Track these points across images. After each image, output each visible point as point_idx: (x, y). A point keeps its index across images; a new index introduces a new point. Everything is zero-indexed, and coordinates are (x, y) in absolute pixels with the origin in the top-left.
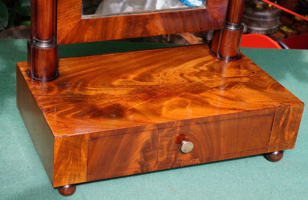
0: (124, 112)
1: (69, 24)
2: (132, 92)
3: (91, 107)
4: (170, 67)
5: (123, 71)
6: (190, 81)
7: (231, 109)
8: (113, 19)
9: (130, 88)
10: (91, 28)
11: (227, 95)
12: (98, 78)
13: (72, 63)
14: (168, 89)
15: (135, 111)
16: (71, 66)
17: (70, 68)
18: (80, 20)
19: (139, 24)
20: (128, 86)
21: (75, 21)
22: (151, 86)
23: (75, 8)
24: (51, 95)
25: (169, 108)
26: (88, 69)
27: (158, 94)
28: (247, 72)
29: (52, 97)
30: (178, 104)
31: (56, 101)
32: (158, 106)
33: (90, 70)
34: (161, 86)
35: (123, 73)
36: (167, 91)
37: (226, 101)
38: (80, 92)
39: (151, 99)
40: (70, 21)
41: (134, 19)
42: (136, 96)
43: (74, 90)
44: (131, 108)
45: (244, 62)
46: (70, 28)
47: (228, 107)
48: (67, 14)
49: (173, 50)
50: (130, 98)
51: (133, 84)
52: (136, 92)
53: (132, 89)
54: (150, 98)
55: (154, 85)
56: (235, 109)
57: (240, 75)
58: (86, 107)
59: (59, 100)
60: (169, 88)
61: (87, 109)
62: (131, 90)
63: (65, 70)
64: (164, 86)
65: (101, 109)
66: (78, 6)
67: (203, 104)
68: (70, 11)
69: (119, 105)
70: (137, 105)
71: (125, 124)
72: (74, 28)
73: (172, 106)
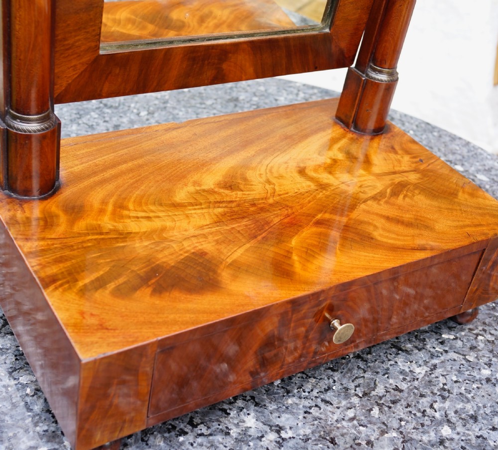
0: (219, 271)
1: (73, 64)
2: (221, 218)
3: (147, 266)
4: (275, 155)
5: (190, 167)
6: (321, 185)
7: (417, 249)
8: (163, 52)
9: (215, 207)
10: (117, 71)
11: (397, 216)
12: (145, 185)
13: (84, 151)
14: (287, 206)
15: (239, 268)
16: (84, 160)
17: (82, 164)
18: (95, 56)
19: (210, 61)
20: (210, 205)
21: (87, 58)
22: (253, 200)
23: (88, 32)
24: (53, 237)
25: (304, 255)
26: (119, 164)
27: (272, 221)
28: (411, 160)
29: (55, 242)
30: (318, 244)
31: (67, 253)
32: (282, 252)
33: (124, 167)
34: (271, 201)
35: (191, 171)
36: (286, 212)
37: (400, 229)
38: (116, 224)
39: (264, 235)
40: (74, 58)
41: (203, 53)
42: (233, 228)
43: (100, 220)
44: (229, 260)
45: (397, 139)
46: (74, 73)
47: (408, 243)
48: (69, 44)
49: (269, 115)
50: (222, 234)
51: (218, 198)
52: (229, 218)
53: (220, 210)
54: (260, 230)
55: (259, 199)
56: (422, 249)
57: (401, 166)
58: (136, 265)
59: (74, 250)
60: (287, 203)
61: (138, 270)
62: (216, 213)
63: (72, 169)
64: (277, 198)
65: (168, 268)
66: (94, 28)
67: (364, 240)
68: (77, 38)
69: (202, 254)
70: (240, 251)
71: (228, 307)
72: (82, 72)
73: (307, 249)
